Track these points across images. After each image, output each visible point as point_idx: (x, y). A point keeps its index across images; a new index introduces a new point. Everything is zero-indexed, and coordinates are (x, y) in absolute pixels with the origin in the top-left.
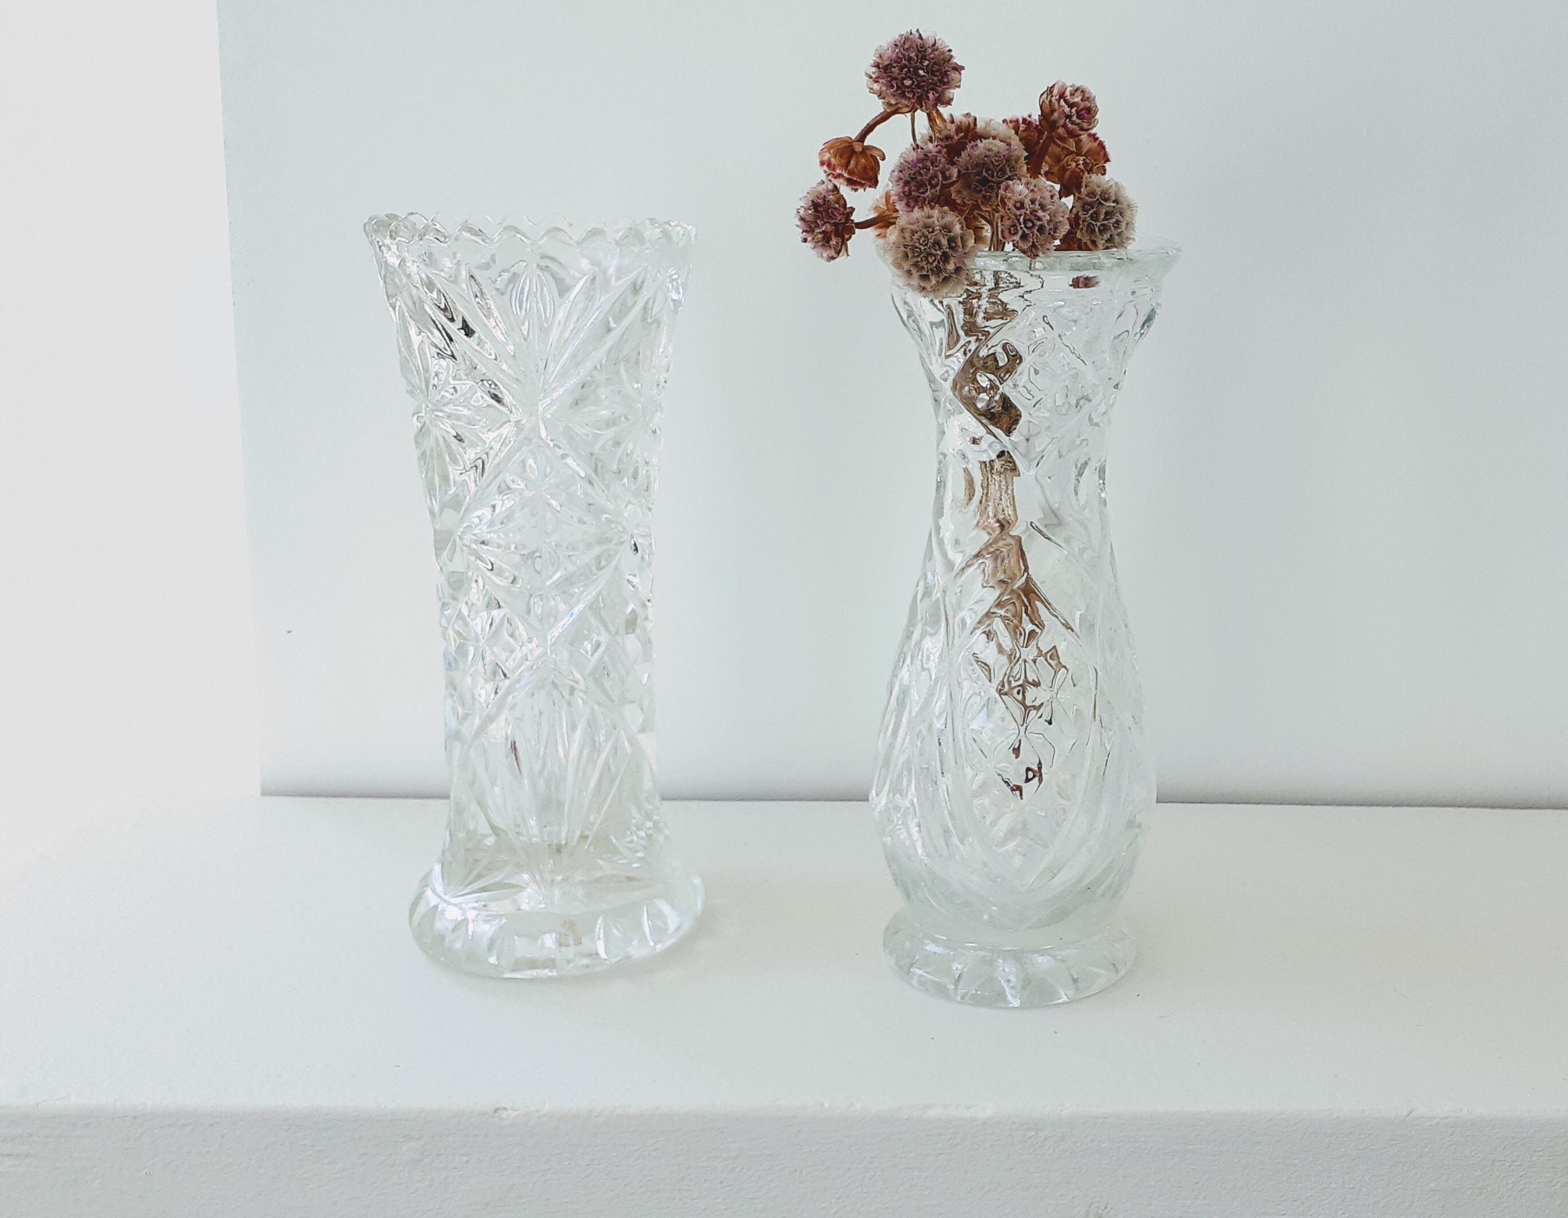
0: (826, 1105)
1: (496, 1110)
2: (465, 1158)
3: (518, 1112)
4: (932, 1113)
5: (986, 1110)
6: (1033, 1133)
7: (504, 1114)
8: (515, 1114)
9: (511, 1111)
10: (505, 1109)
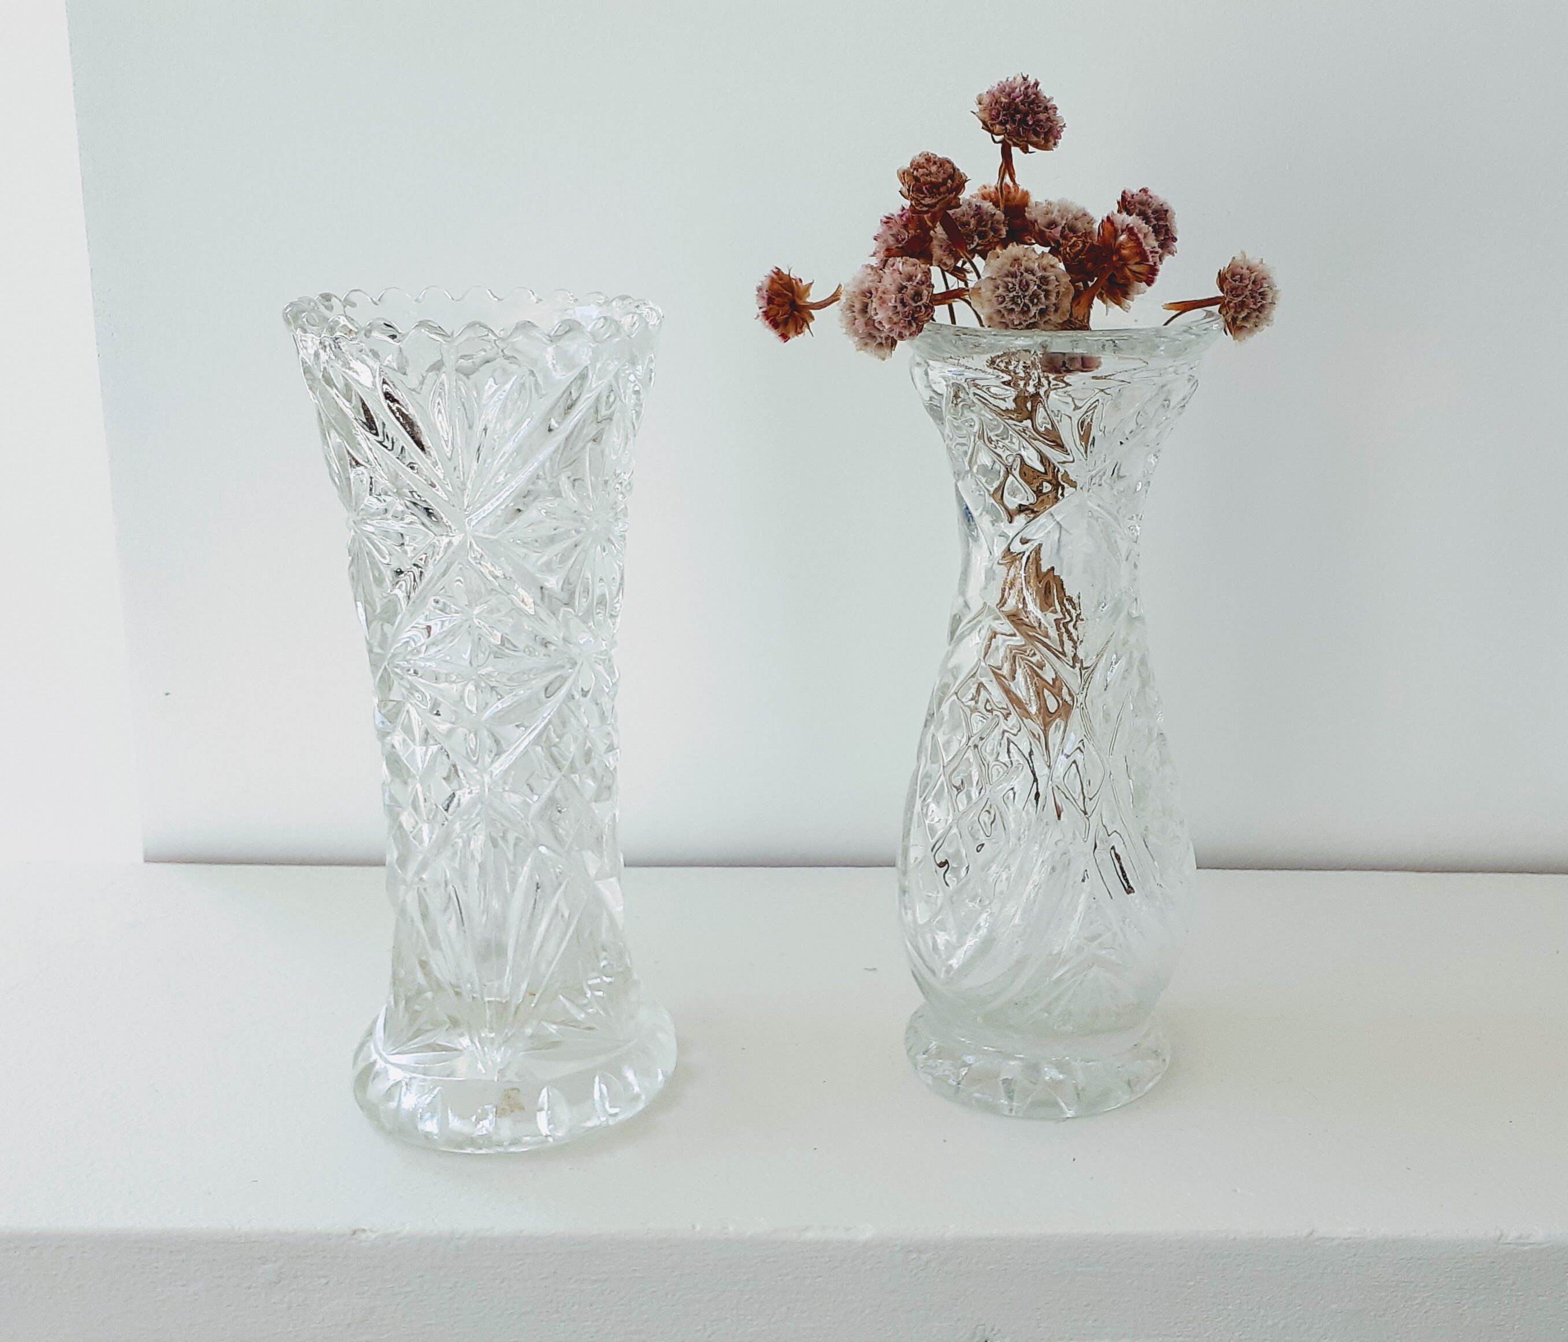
0: (698, 1227)
1: (354, 1233)
2: (324, 1281)
3: (377, 1234)
4: (809, 1235)
5: (866, 1232)
6: (915, 1256)
7: (363, 1236)
8: (373, 1236)
9: (368, 1233)
10: (364, 1231)
